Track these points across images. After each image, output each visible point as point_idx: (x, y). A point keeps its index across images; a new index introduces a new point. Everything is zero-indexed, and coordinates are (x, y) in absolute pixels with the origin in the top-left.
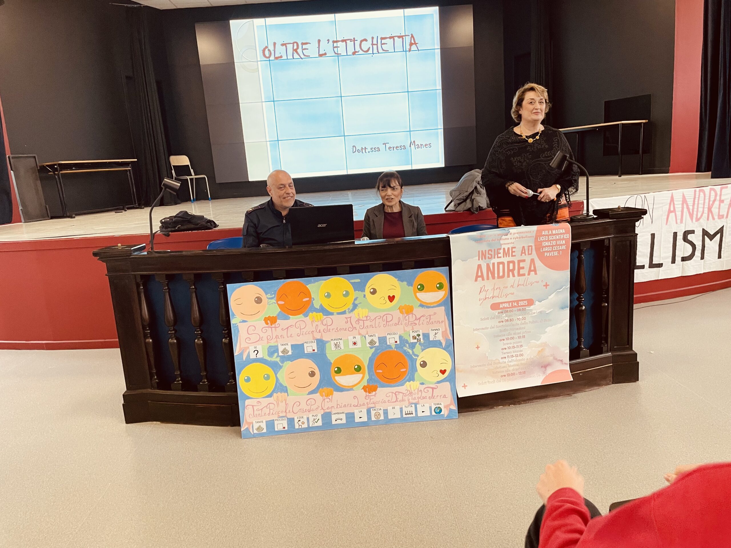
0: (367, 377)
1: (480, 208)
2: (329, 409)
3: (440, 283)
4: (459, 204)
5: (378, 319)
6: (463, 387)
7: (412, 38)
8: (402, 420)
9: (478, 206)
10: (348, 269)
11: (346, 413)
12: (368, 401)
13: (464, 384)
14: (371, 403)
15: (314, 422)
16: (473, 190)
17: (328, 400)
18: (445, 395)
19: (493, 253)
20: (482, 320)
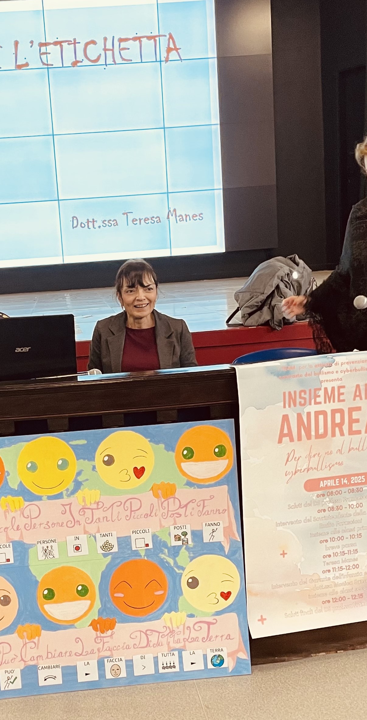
0: (98, 605)
1: (285, 322)
2: (34, 660)
3: (219, 446)
4: (250, 314)
5: (117, 506)
6: (259, 620)
7: (171, 40)
8: (157, 677)
9: (281, 318)
10: (66, 421)
11: (62, 667)
12: (100, 646)
13: (262, 616)
14: (104, 649)
15: (9, 682)
16: (273, 292)
17: (33, 645)
18: (229, 635)
19: (307, 396)
20: (290, 507)
